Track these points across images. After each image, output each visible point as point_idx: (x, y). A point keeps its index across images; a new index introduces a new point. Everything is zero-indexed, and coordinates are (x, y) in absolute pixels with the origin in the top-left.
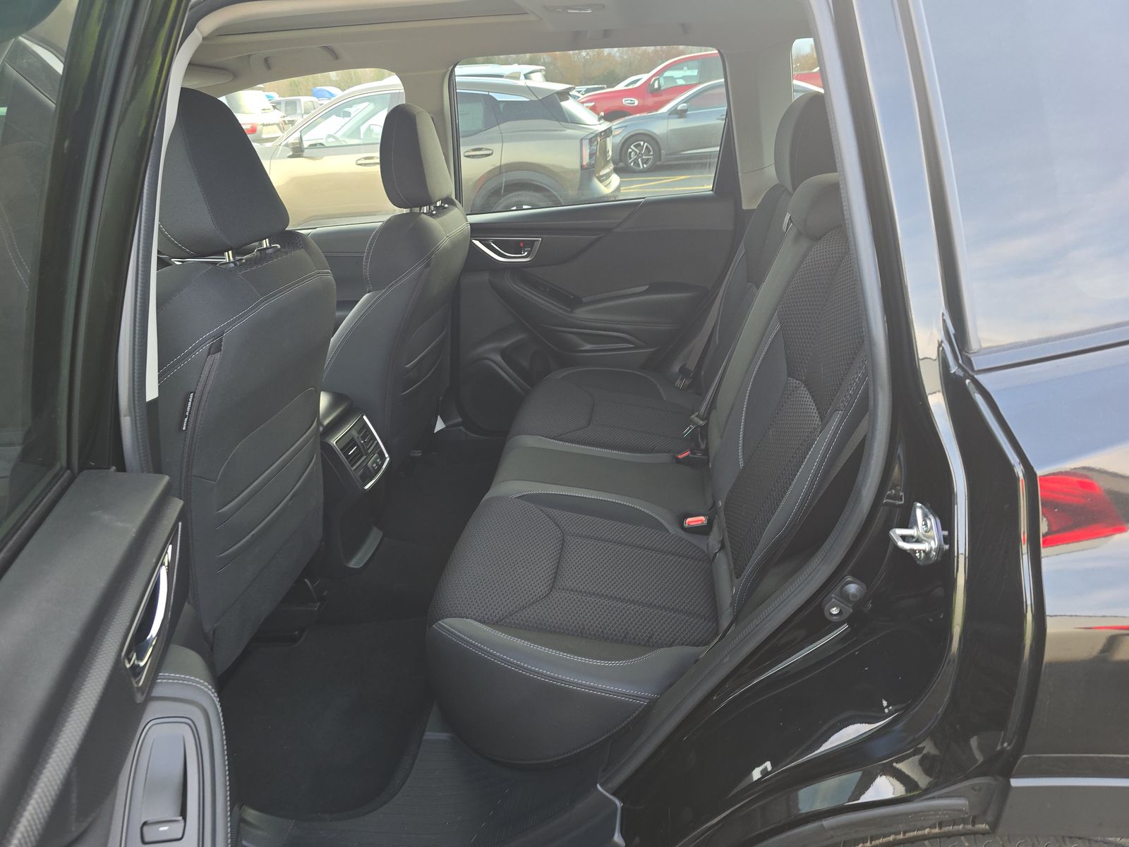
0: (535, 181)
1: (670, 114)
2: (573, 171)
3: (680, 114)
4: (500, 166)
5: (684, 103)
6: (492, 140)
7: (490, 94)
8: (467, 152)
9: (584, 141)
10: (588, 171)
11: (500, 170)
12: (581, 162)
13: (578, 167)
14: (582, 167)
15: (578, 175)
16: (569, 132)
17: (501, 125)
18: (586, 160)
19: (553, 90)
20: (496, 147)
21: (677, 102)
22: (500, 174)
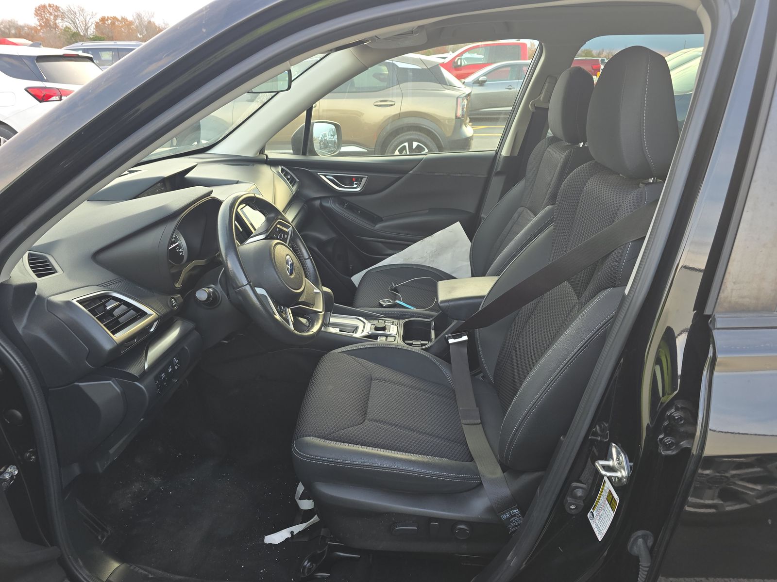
0: (423, 125)
1: (473, 83)
2: (450, 120)
3: (481, 83)
4: (400, 113)
5: (484, 76)
6: (393, 95)
7: (394, 62)
8: (376, 102)
9: (459, 99)
10: (459, 121)
11: (400, 116)
12: (456, 114)
13: (454, 117)
14: (456, 116)
15: (454, 122)
16: (447, 92)
17: (401, 85)
18: (460, 113)
19: (437, 62)
20: (397, 100)
21: (478, 75)
22: (399, 118)
